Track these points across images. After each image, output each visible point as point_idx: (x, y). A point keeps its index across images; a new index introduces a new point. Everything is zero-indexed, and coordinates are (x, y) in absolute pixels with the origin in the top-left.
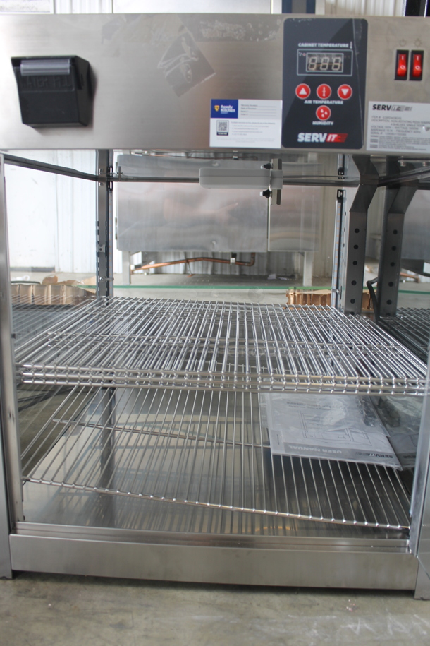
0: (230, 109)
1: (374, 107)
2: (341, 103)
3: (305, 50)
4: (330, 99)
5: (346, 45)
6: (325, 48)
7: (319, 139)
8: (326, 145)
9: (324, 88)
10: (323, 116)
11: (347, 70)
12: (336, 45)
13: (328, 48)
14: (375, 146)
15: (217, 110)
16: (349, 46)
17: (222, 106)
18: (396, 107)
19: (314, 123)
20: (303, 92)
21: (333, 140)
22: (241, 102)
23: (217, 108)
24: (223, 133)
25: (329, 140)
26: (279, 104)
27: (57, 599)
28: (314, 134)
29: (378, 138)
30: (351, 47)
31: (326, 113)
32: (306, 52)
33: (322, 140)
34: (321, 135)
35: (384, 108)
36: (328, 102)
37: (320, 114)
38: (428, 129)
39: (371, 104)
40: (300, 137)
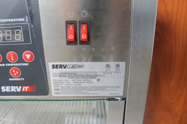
1: (53, 67)
2: (27, 64)
4: (18, 62)
5: (23, 20)
6: (6, 23)
7: (16, 89)
8: (22, 94)
9: (11, 54)
10: (15, 74)
11: (27, 39)
12: (14, 20)
13: (8, 22)
14: (59, 93)
16: (25, 20)
18: (71, 66)
19: (10, 79)
21: (26, 90)
25: (23, 90)
28: (12, 87)
29: (60, 88)
30: (27, 21)
31: (17, 72)
33: (19, 90)
34: (17, 87)
35: (61, 66)
36: (17, 65)
38: (98, 80)
39: (51, 65)
40: (3, 89)
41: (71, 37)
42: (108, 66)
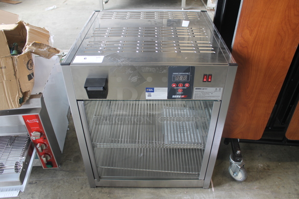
0: (152, 90)
2: (186, 88)
3: (175, 75)
4: (182, 87)
6: (181, 74)
7: (179, 97)
11: (188, 80)
12: (185, 73)
14: (196, 98)
15: (147, 90)
17: (149, 89)
18: (203, 89)
19: (177, 93)
20: (174, 85)
22: (155, 88)
24: (150, 96)
26: (166, 89)
27: (110, 193)
28: (177, 96)
29: (196, 96)
30: (189, 74)
31: (181, 91)
35: (199, 89)
37: (179, 91)
38: (212, 94)
39: (195, 88)
40: (173, 97)
41: (205, 80)
42: (216, 89)
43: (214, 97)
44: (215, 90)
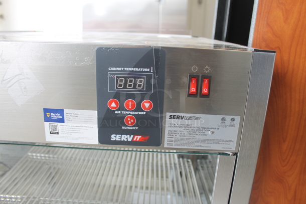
0: (58, 116)
1: (171, 117)
2: (145, 113)
3: (113, 73)
4: (135, 111)
5: (148, 70)
6: (130, 71)
7: (127, 139)
8: (132, 143)
9: (130, 102)
10: (130, 123)
11: (148, 89)
12: (139, 69)
13: (133, 71)
14: (171, 145)
15: (48, 116)
16: (150, 70)
17: (52, 114)
18: (188, 117)
19: (123, 128)
20: (113, 105)
21: (138, 140)
22: (66, 111)
23: (48, 115)
24: (54, 132)
25: (135, 140)
26: (94, 114)
28: (123, 136)
29: (173, 139)
30: (152, 71)
31: (132, 121)
32: (115, 74)
33: (130, 139)
34: (128, 136)
35: (178, 117)
36: (133, 113)
37: (128, 122)
38: (213, 133)
39: (168, 115)
40: (114, 137)
41: (193, 90)
42: (223, 119)
43: (217, 142)
44: (220, 122)
